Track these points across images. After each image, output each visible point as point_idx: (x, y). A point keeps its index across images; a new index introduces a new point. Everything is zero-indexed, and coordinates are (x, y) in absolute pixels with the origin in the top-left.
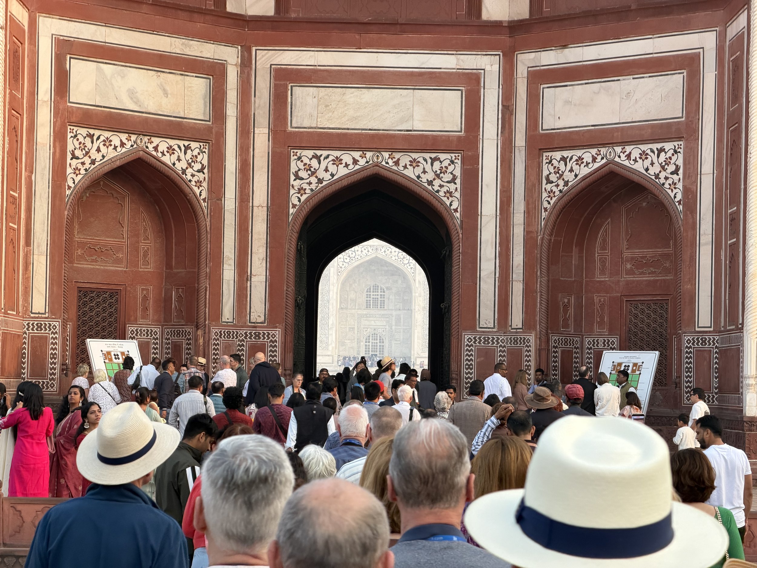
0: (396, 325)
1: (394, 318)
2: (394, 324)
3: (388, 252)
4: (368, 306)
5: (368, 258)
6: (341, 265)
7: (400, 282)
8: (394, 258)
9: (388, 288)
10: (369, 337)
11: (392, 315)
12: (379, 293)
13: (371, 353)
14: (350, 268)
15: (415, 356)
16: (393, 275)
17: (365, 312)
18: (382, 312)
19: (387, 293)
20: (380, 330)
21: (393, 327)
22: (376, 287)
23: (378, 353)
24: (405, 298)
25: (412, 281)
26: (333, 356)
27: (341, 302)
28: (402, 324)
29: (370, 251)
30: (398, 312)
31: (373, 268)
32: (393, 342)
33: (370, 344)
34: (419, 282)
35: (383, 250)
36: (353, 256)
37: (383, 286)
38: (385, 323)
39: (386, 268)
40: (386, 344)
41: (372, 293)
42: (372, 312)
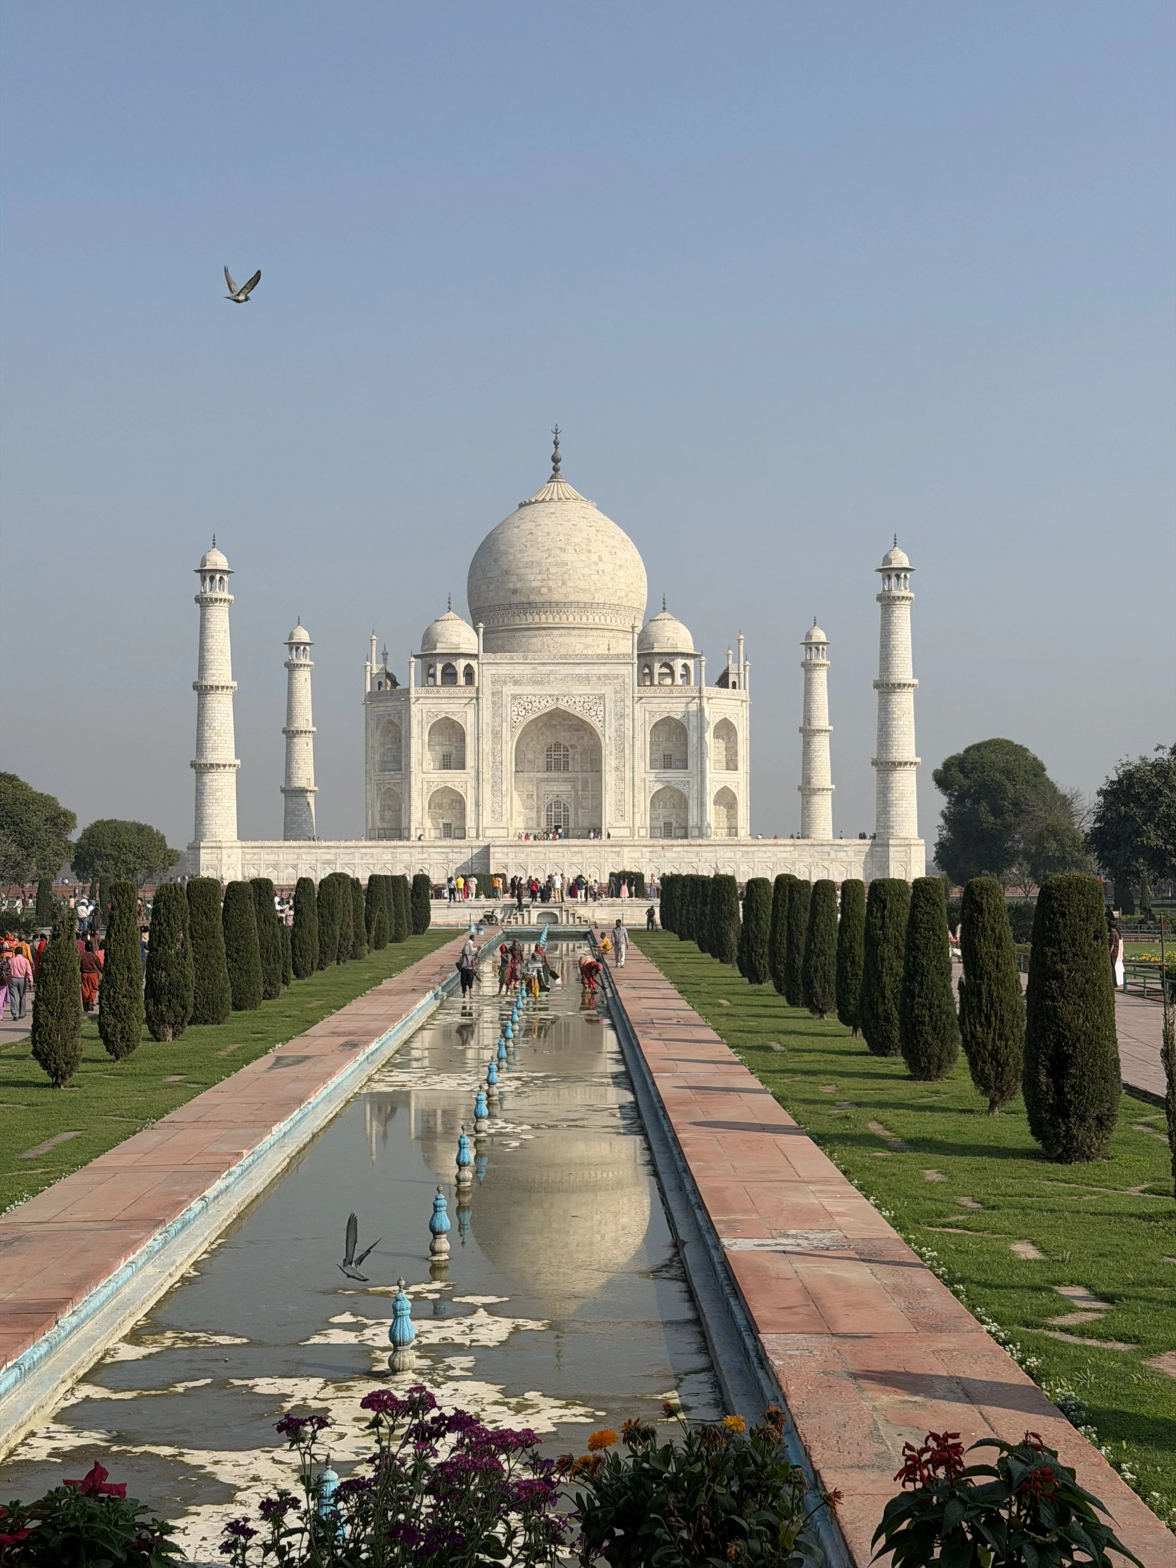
0: (583, 791)
1: (580, 782)
2: (580, 788)
3: (571, 702)
4: (548, 769)
5: (547, 710)
6: (515, 719)
7: (586, 738)
8: (578, 709)
9: (572, 746)
10: (551, 805)
11: (577, 778)
12: (562, 753)
13: (554, 824)
14: (525, 722)
15: (608, 826)
16: (577, 730)
17: (545, 775)
18: (567, 775)
19: (571, 751)
20: (564, 797)
21: (580, 793)
22: (558, 745)
23: (562, 824)
24: (593, 757)
25: (601, 737)
26: (508, 828)
27: (516, 765)
28: (590, 788)
29: (550, 701)
30: (585, 775)
31: (554, 722)
32: (580, 811)
33: (553, 813)
34: (610, 738)
35: (565, 700)
36: (530, 707)
37: (567, 744)
38: (569, 788)
39: (568, 722)
40: (571, 813)
41: (553, 753)
42: (554, 775)
